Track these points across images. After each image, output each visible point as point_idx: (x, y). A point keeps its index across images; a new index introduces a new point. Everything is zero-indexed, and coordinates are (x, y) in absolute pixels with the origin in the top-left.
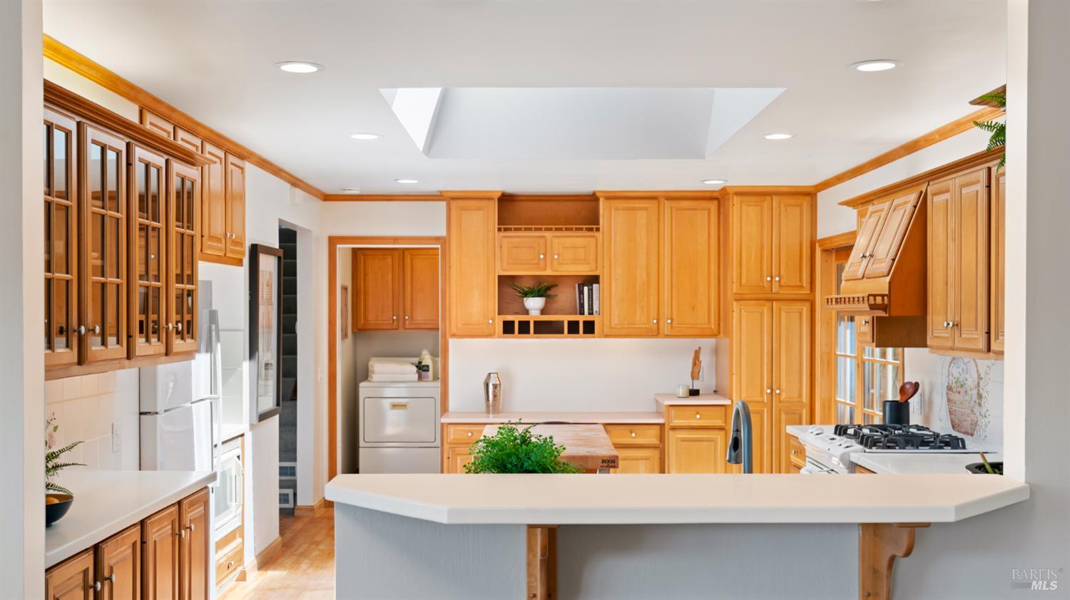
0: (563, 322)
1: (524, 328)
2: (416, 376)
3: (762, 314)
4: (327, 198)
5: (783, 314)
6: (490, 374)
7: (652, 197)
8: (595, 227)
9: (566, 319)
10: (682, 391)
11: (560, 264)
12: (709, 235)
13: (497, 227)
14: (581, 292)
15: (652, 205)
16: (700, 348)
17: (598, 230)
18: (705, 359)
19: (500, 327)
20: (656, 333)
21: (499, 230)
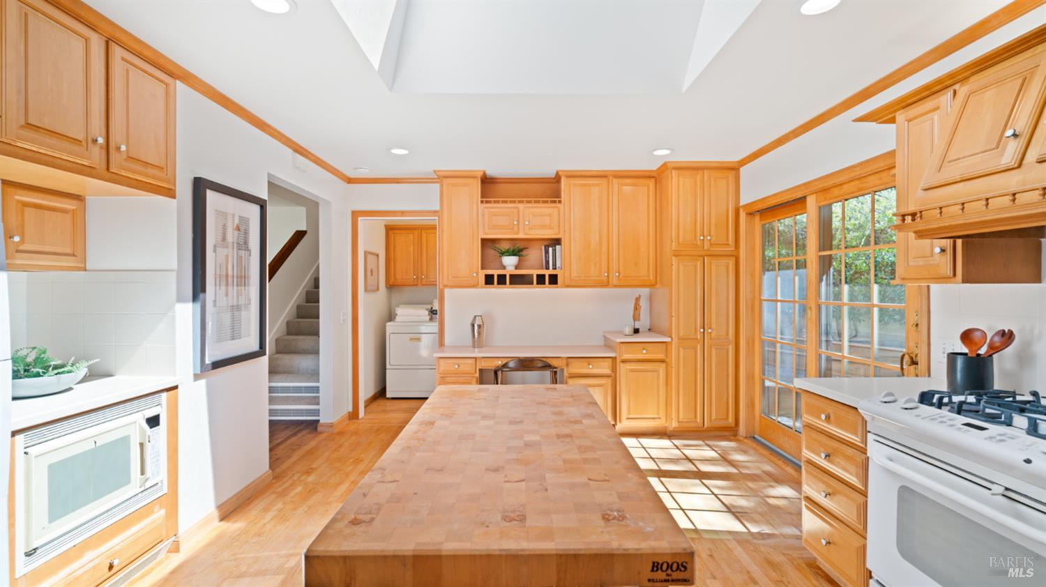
0: (533, 275)
1: (502, 281)
2: (428, 318)
3: (696, 267)
4: (350, 181)
5: (714, 267)
6: (475, 316)
7: (603, 176)
8: (557, 200)
9: (535, 273)
10: (628, 330)
11: (531, 229)
12: (648, 205)
13: (480, 199)
14: (547, 252)
15: (603, 181)
16: (640, 296)
17: (560, 202)
18: (644, 304)
19: (483, 279)
20: (606, 283)
21: (482, 202)
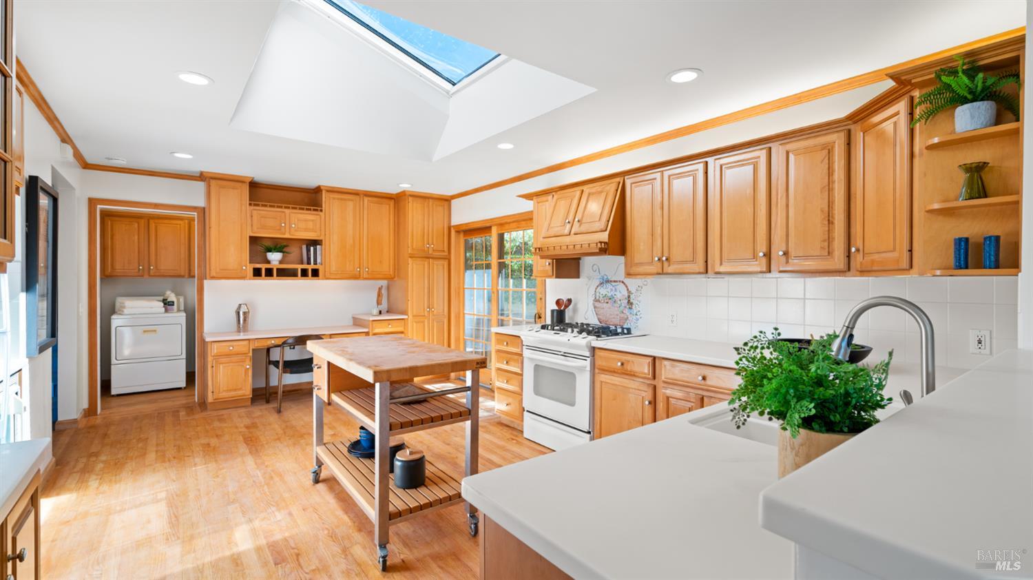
0: (297, 269)
1: (269, 273)
2: (164, 309)
3: (424, 265)
4: (88, 166)
5: (435, 267)
6: (240, 305)
7: (356, 193)
8: (319, 209)
9: (300, 267)
10: (375, 311)
11: (296, 231)
12: (390, 219)
13: (248, 202)
14: (308, 251)
15: (357, 198)
17: (321, 211)
18: (385, 293)
19: (251, 272)
21: (250, 205)
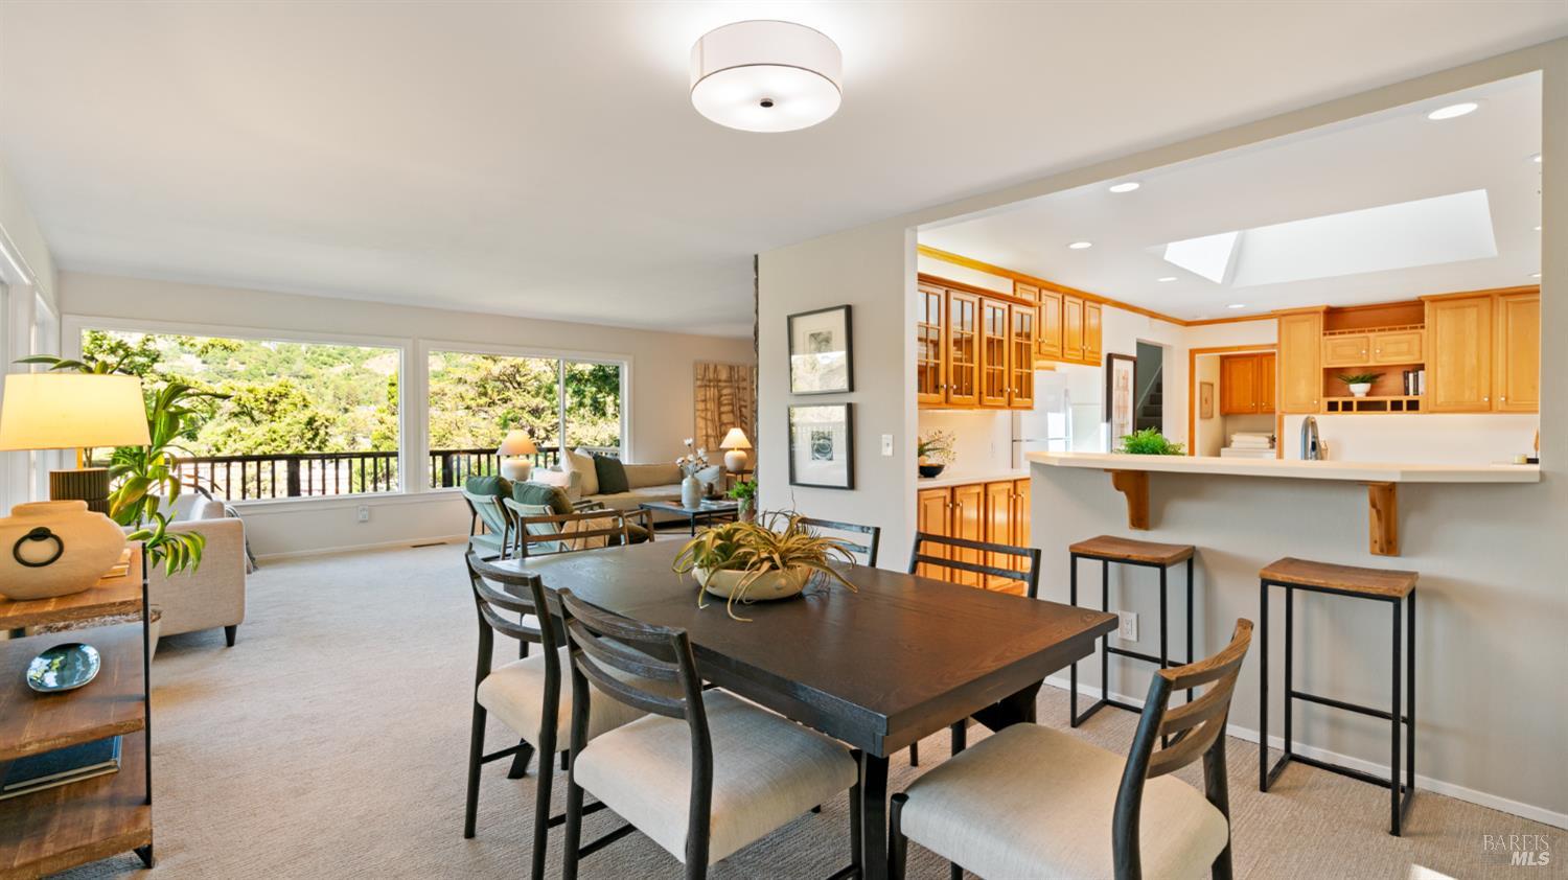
0: (1386, 402)
1: (1347, 407)
2: (1268, 445)
4: (1188, 324)
7: (1485, 295)
8: (1419, 325)
9: (1389, 399)
11: (1382, 356)
13: (1322, 332)
14: (1406, 378)
15: (1485, 301)
19: (1325, 406)
20: (1489, 408)
21: (1325, 334)
